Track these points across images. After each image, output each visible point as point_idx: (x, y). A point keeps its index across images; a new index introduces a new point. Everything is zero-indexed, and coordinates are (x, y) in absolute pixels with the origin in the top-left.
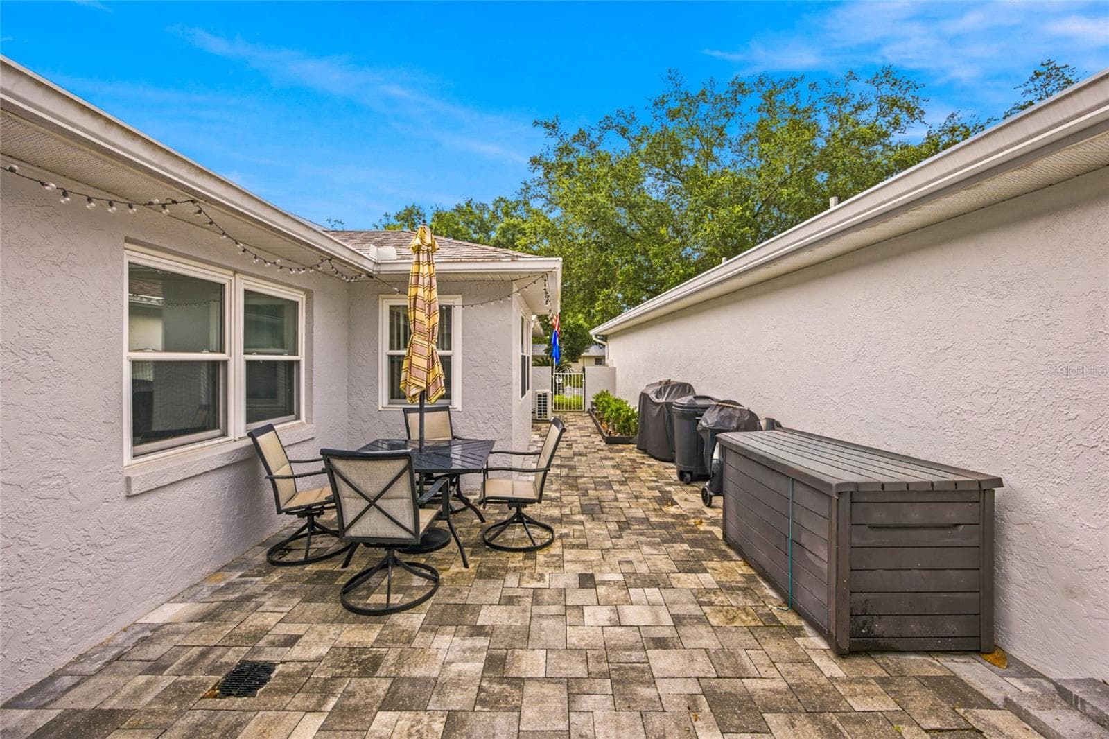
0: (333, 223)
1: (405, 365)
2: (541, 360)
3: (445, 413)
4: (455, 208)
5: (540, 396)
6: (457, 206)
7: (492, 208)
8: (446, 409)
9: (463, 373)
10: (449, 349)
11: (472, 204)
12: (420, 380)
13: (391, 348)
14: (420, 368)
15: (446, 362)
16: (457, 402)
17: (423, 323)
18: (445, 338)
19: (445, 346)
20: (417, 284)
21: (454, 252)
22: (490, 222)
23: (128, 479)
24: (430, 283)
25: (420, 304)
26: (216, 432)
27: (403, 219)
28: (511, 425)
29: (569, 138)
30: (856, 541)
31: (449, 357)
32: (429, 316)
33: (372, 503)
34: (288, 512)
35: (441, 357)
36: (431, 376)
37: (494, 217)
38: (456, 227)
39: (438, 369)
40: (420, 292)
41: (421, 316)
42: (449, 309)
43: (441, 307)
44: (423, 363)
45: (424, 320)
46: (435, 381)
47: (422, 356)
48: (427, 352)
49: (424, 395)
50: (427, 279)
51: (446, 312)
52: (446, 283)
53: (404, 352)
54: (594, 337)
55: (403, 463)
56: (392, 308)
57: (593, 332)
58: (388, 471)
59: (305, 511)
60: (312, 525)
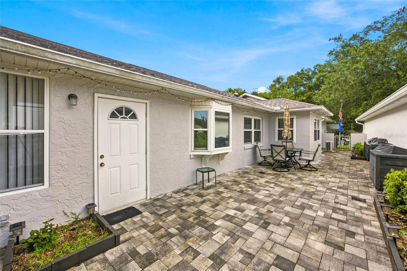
0: (255, 89)
1: (283, 132)
2: (335, 131)
3: (292, 143)
4: (296, 73)
5: (327, 143)
6: (297, 73)
7: (313, 69)
8: (292, 142)
9: (296, 134)
10: (293, 128)
11: (304, 70)
12: (286, 134)
13: (279, 128)
14: (286, 132)
15: (292, 131)
16: (295, 140)
17: (287, 124)
18: (292, 125)
19: (292, 127)
20: (285, 116)
21: (293, 105)
22: (312, 75)
23: (244, 147)
24: (288, 116)
25: (286, 120)
26: (250, 143)
27: (276, 82)
28: (309, 147)
29: (347, 40)
30: (382, 167)
31: (293, 130)
32: (288, 122)
33: (278, 154)
34: (262, 156)
35: (291, 130)
36: (288, 134)
37: (314, 73)
38: (297, 81)
39: (290, 132)
40: (286, 118)
41: (286, 122)
42: (293, 119)
43: (290, 118)
44: (287, 131)
45: (287, 123)
46: (289, 134)
47: (286, 130)
48: (287, 129)
49: (287, 138)
50: (288, 115)
51: (292, 120)
52: (292, 113)
53: (283, 129)
54: (357, 122)
55: (284, 147)
56: (279, 119)
57: (356, 120)
58: (281, 148)
59: (264, 157)
60: (265, 160)
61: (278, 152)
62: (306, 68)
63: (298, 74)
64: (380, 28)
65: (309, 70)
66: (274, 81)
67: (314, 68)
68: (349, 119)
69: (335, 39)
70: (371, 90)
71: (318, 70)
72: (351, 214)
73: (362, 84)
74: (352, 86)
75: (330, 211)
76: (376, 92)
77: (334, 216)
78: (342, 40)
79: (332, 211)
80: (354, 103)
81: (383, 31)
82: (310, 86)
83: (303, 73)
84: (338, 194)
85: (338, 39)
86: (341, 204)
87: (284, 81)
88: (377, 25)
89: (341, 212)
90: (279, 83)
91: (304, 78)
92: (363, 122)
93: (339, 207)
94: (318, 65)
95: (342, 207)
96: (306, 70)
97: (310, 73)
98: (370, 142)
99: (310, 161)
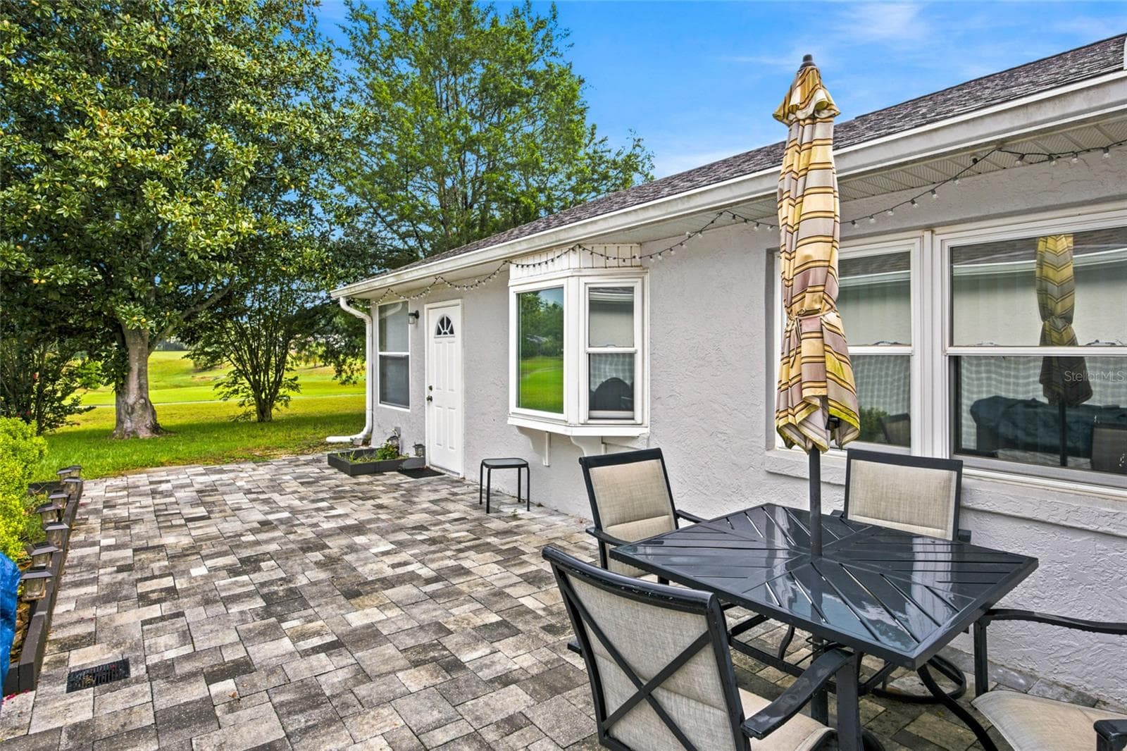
72: (128, 603)
75: (181, 584)
77: (167, 582)
79: (178, 587)
84: (187, 657)
86: (162, 618)
89: (154, 596)
93: (163, 604)
95: (155, 611)
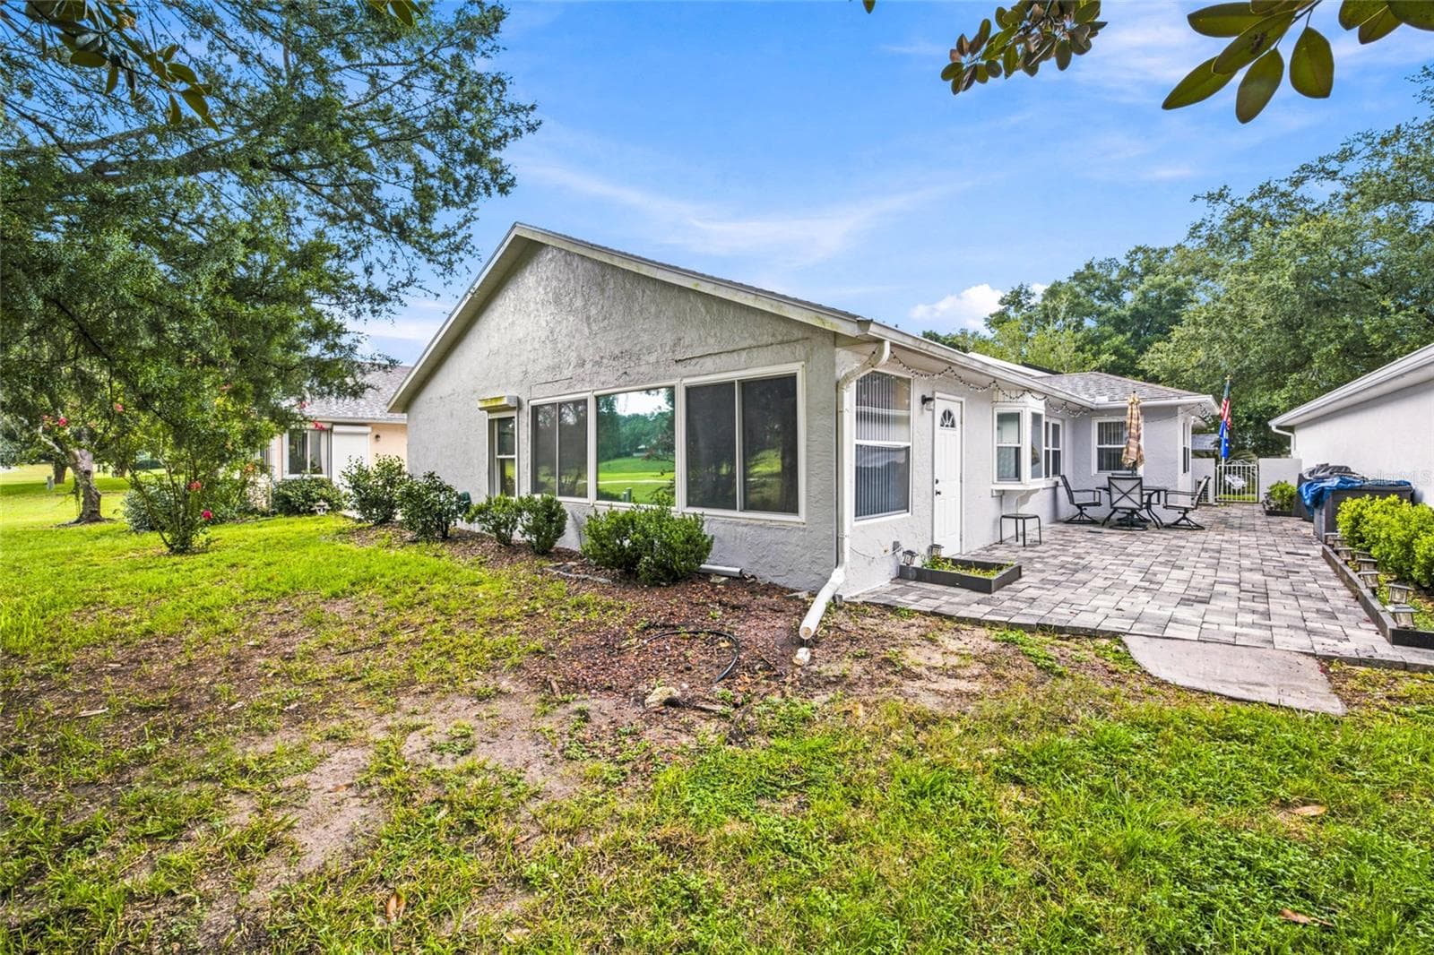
12: (1134, 457)
13: (1101, 444)
20: (1131, 418)
22: (1121, 281)
25: (1133, 426)
27: (1009, 302)
28: (1177, 485)
33: (1125, 494)
34: (1076, 505)
36: (1138, 456)
37: (1128, 274)
38: (1076, 301)
40: (1133, 421)
44: (1135, 450)
45: (1135, 432)
46: (1140, 457)
48: (1136, 446)
49: (1135, 463)
50: (1137, 416)
54: (1274, 429)
55: (1137, 482)
56: (1100, 425)
57: (1273, 424)
58: (1131, 484)
59: (1079, 506)
60: (1081, 513)
61: (1125, 490)
62: (1100, 258)
63: (1078, 277)
64: (1335, 173)
65: (1112, 263)
66: (1002, 302)
67: (1128, 257)
68: (1241, 420)
69: (1210, 197)
70: (1313, 344)
71: (1140, 265)
73: (1289, 325)
74: (1261, 331)
76: (1325, 350)
78: (1228, 200)
80: (1265, 376)
81: (1344, 179)
82: (1118, 316)
83: (1094, 276)
85: (1216, 197)
87: (1033, 301)
88: (1327, 166)
90: (1019, 305)
91: (1097, 289)
92: (1291, 429)
94: (1139, 249)
96: (1100, 265)
97: (1115, 275)
98: (1311, 473)
99: (1186, 510)
